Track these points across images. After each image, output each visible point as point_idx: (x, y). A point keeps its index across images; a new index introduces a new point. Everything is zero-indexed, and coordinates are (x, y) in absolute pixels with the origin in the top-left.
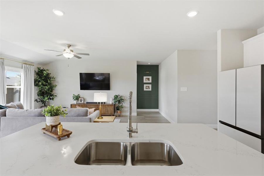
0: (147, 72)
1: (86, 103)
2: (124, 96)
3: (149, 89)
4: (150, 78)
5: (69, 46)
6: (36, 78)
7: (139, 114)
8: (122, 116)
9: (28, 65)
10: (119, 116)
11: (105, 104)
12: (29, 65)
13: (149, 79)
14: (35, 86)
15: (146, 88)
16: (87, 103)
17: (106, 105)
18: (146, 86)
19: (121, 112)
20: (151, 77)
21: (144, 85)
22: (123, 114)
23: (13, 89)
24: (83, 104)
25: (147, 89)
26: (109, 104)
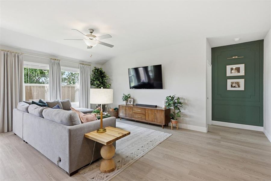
0: (234, 57)
1: (135, 104)
2: (184, 97)
3: (239, 86)
4: (242, 67)
5: (92, 31)
7: (211, 130)
8: (180, 129)
9: (84, 65)
10: (174, 128)
11: (157, 108)
12: (86, 65)
13: (238, 69)
15: (232, 86)
16: (137, 105)
17: (157, 110)
18: (232, 83)
19: (177, 123)
20: (243, 65)
21: (228, 80)
22: (183, 126)
24: (132, 106)
25: (234, 87)
26: (161, 109)
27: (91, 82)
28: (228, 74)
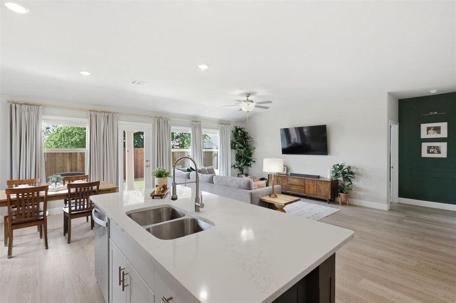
0: (431, 113)
1: (289, 174)
2: (357, 166)
3: (439, 152)
4: (444, 126)
5: (248, 95)
6: (232, 139)
8: (350, 205)
9: (223, 125)
10: (344, 203)
11: (320, 179)
12: (225, 124)
13: (438, 129)
14: (232, 148)
15: (428, 152)
16: (292, 174)
17: (321, 181)
18: (429, 147)
19: (347, 197)
20: (446, 124)
21: (423, 144)
23: (212, 152)
24: (285, 175)
25: (433, 153)
26: (326, 180)
27: (232, 144)
28: (424, 135)
